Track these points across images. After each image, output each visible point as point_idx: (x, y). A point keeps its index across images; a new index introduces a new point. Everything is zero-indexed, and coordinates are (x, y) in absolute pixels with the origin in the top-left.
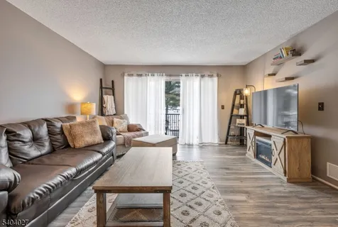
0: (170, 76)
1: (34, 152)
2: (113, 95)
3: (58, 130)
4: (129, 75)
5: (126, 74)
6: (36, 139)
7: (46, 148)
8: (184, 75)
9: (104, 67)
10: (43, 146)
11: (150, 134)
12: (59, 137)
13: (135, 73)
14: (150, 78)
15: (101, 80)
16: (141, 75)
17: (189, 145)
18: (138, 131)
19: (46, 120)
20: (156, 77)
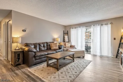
0: (87, 27)
1: (43, 49)
2: (68, 35)
3: (49, 45)
4: (72, 28)
5: (71, 28)
6: (44, 46)
7: (46, 49)
8: (92, 26)
9: (65, 27)
10: (45, 48)
11: (77, 49)
12: (49, 46)
13: (74, 27)
14: (79, 28)
15: (64, 31)
16: (76, 28)
17: (95, 55)
18: (73, 47)
19: (46, 42)
20: (81, 28)
